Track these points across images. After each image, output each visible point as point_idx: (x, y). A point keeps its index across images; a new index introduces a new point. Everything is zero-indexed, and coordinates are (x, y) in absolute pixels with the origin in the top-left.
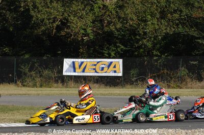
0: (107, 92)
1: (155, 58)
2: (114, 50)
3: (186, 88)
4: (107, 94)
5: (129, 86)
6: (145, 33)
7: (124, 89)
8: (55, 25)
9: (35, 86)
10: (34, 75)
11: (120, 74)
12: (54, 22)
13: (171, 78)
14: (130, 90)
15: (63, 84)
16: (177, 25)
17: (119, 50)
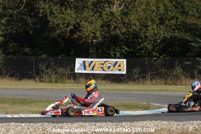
0: (112, 88)
1: (154, 59)
2: (120, 51)
3: (181, 85)
4: (112, 90)
5: (131, 83)
6: (146, 37)
7: (128, 86)
8: (69, 29)
9: (50, 81)
10: (50, 72)
11: (124, 73)
12: (68, 26)
13: (168, 76)
14: (133, 86)
15: (75, 80)
16: (174, 30)
17: (123, 51)
